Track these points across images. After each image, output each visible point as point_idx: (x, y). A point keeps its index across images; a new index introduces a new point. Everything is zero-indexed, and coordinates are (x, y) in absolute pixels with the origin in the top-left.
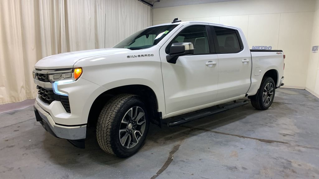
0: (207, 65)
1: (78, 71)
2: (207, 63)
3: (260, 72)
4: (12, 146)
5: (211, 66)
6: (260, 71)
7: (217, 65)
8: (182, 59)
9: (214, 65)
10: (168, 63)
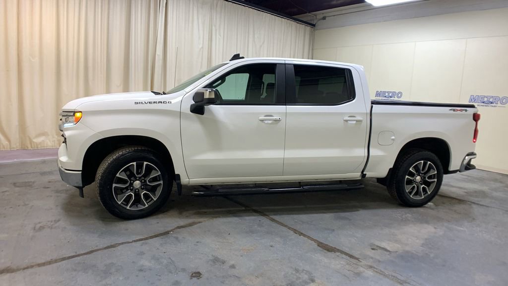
0: (262, 121)
1: (78, 115)
2: (262, 118)
3: (393, 140)
4: (48, 188)
5: (270, 122)
6: (393, 137)
7: (283, 121)
8: (217, 110)
9: (277, 121)
10: (191, 113)
